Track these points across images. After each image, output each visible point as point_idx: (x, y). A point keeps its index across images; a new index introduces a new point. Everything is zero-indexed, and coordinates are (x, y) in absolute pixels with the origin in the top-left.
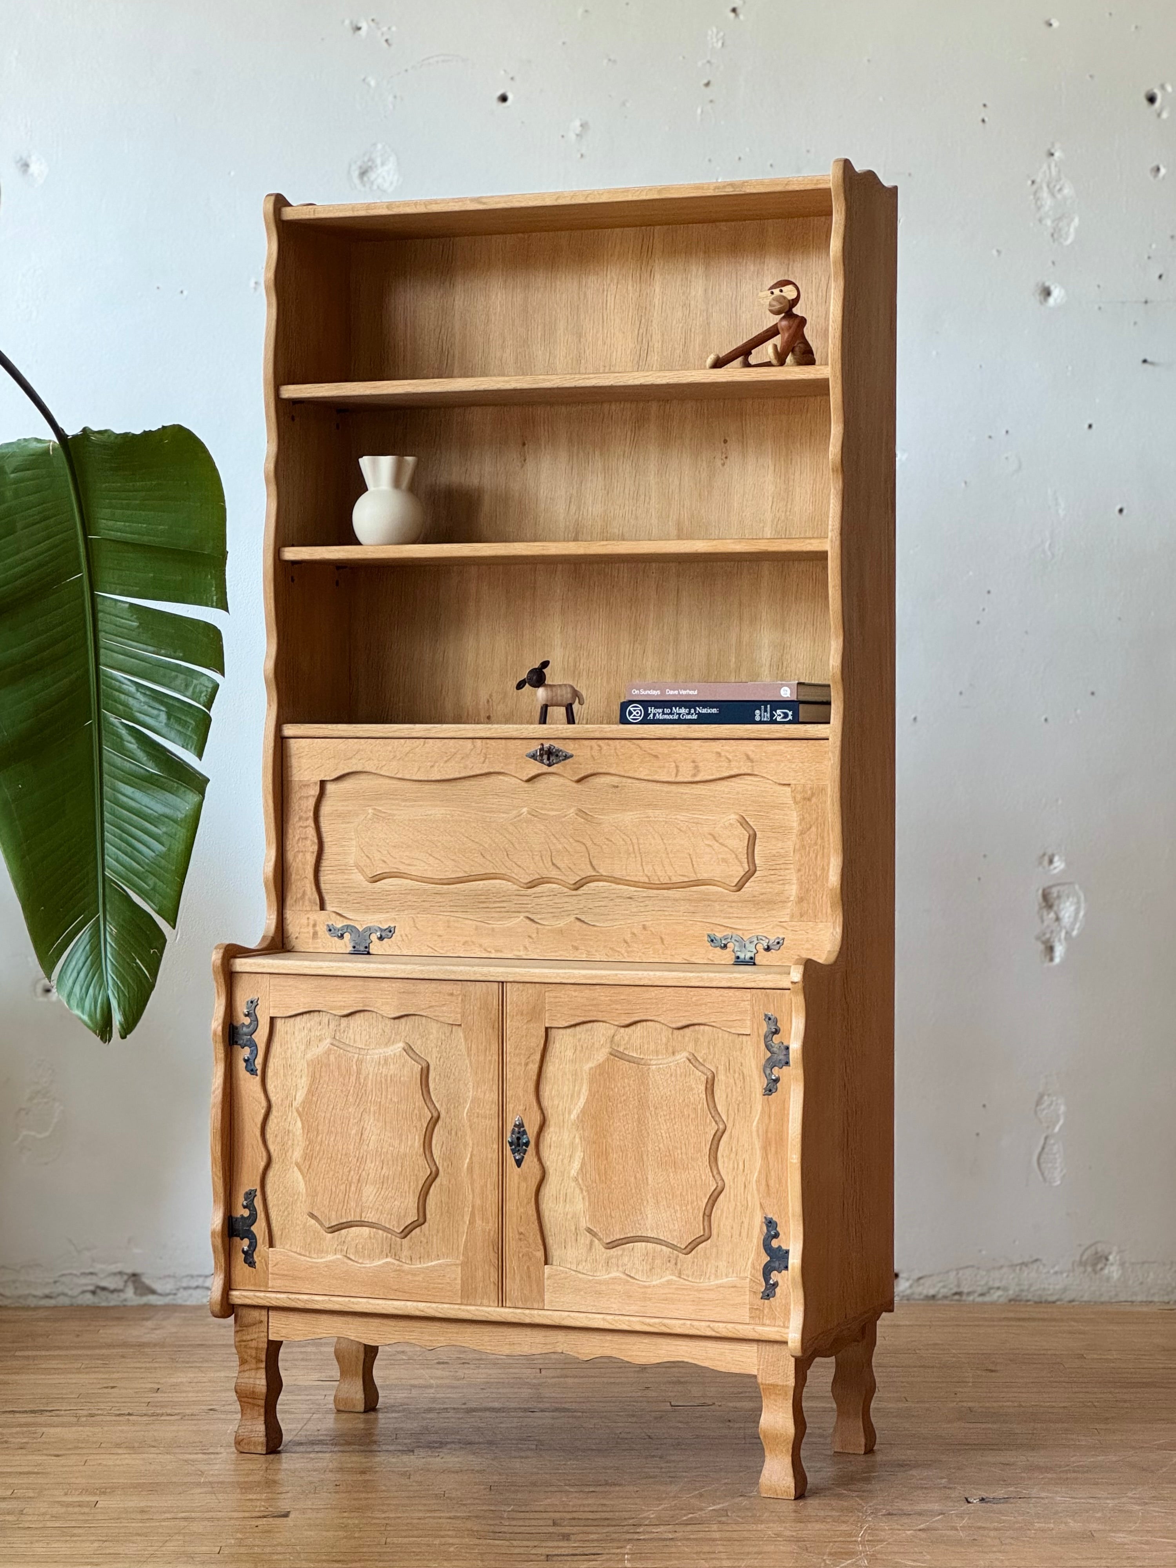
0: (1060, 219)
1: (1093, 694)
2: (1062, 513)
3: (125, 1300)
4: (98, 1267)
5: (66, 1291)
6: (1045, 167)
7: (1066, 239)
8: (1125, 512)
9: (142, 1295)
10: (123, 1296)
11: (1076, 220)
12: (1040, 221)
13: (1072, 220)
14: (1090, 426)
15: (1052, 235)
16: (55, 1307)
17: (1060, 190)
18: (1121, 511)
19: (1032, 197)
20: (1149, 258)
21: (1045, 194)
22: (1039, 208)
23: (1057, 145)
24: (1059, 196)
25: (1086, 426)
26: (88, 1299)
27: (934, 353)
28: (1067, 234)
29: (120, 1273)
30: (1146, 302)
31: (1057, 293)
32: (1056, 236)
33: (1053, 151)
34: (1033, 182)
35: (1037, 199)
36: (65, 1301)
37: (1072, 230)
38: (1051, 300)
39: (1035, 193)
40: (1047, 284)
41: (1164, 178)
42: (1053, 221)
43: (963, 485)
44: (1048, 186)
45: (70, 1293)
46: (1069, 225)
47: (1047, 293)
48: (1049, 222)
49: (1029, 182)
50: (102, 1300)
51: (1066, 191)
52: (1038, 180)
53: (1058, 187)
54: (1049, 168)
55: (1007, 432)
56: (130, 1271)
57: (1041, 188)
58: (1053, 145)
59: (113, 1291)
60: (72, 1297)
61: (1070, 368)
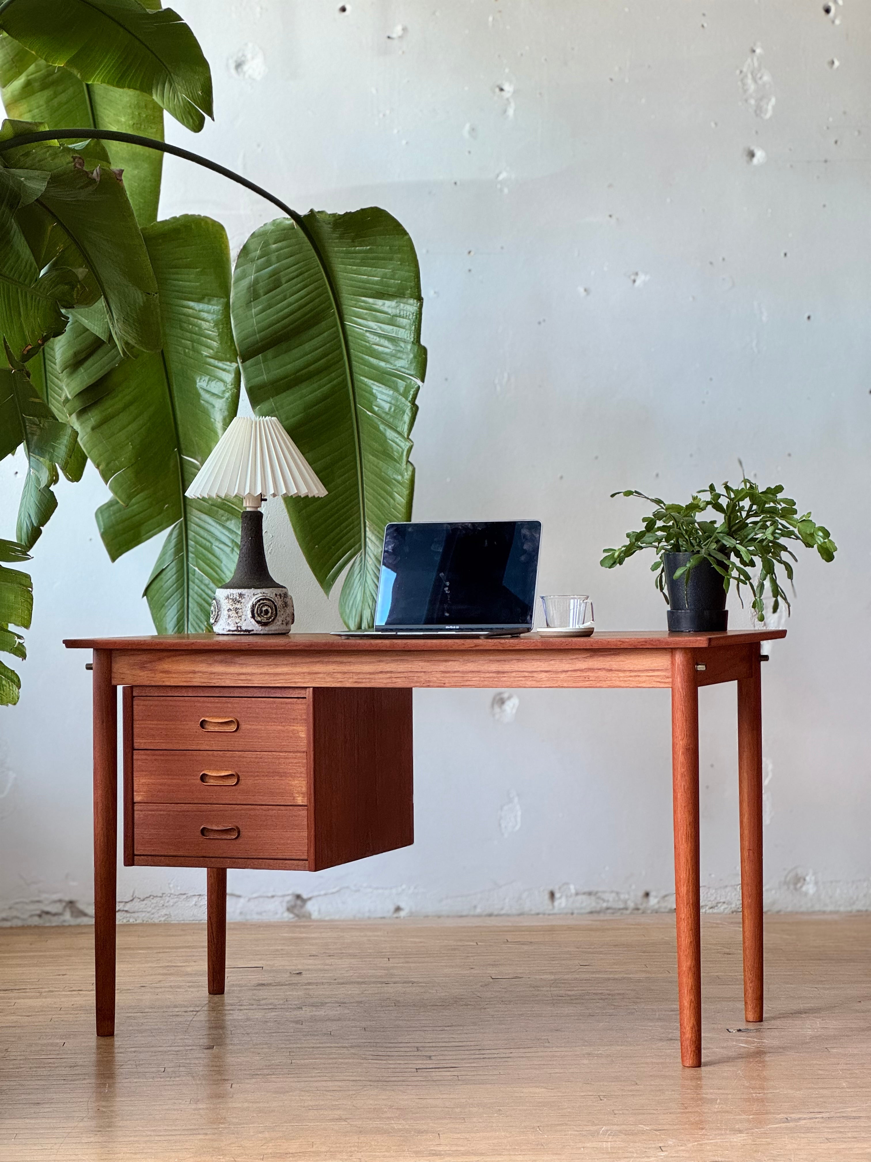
0: (761, 99)
1: (789, 455)
2: (764, 319)
3: (64, 921)
4: (44, 896)
5: (19, 915)
6: (749, 60)
7: (766, 114)
8: (812, 318)
9: (77, 917)
10: (62, 918)
11: (773, 100)
12: (746, 100)
13: (770, 100)
14: (785, 254)
15: (756, 111)
16: (11, 928)
17: (761, 78)
18: (809, 318)
19: (739, 83)
20: (828, 128)
21: (749, 81)
22: (745, 91)
23: (759, 44)
24: (760, 82)
25: (782, 255)
26: (36, 921)
27: (668, 200)
28: (767, 110)
29: (60, 901)
30: (826, 161)
31: (760, 154)
32: (758, 112)
33: (755, 48)
34: (741, 72)
35: (744, 84)
36: (19, 923)
37: (770, 108)
38: (755, 160)
39: (742, 80)
40: (752, 148)
41: (838, 68)
42: (756, 101)
43: (691, 299)
44: (752, 74)
45: (22, 916)
46: (767, 104)
47: (752, 155)
48: (752, 102)
49: (738, 72)
50: (47, 921)
51: (766, 78)
52: (745, 70)
53: (759, 76)
54: (752, 60)
55: (724, 259)
56: (67, 899)
57: (746, 76)
58: (755, 44)
59: (55, 915)
60: (24, 920)
61: (770, 211)
